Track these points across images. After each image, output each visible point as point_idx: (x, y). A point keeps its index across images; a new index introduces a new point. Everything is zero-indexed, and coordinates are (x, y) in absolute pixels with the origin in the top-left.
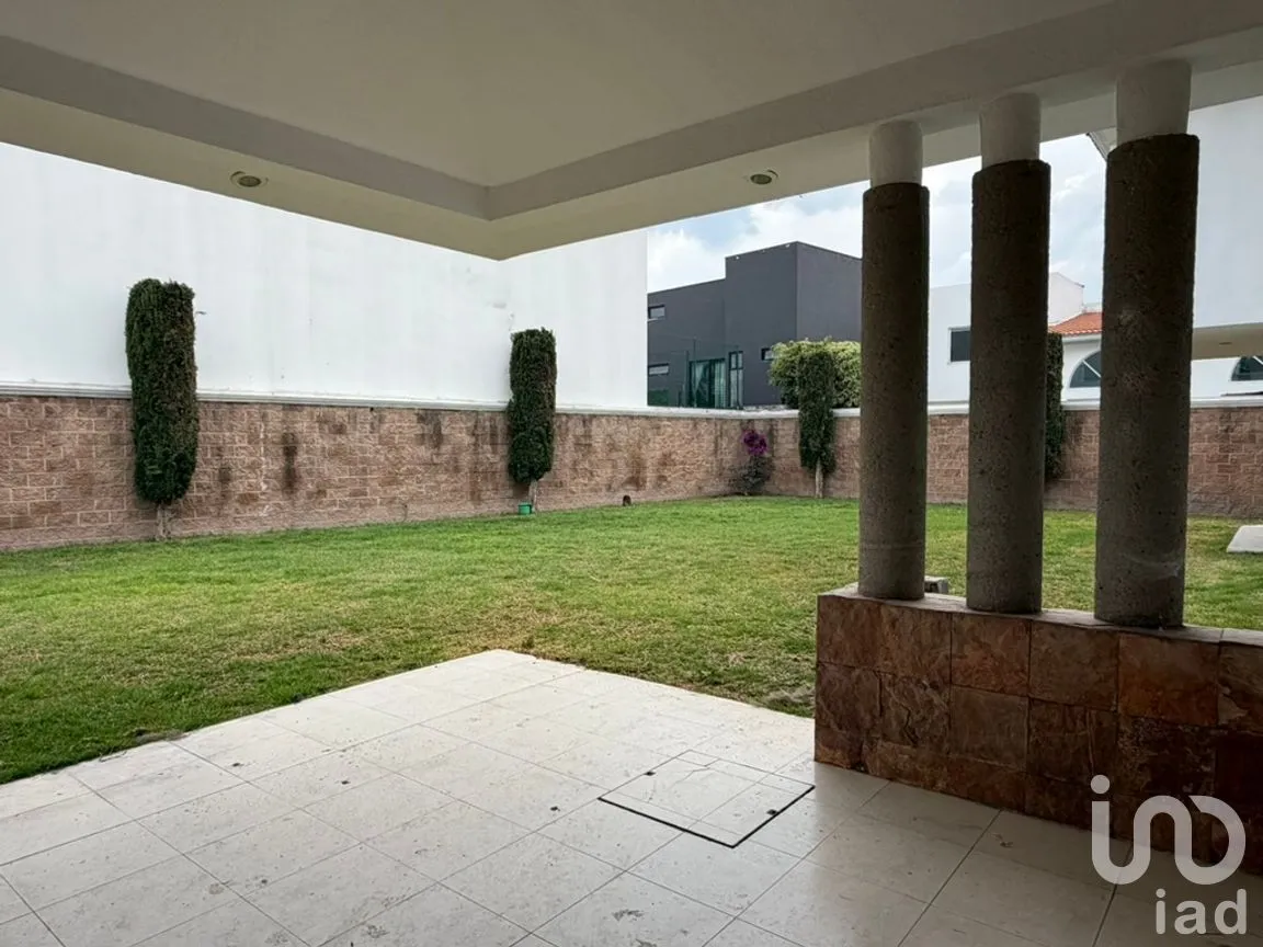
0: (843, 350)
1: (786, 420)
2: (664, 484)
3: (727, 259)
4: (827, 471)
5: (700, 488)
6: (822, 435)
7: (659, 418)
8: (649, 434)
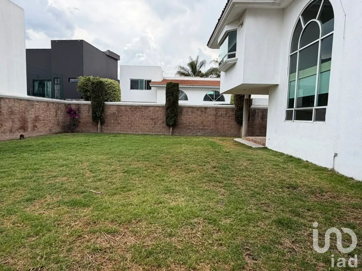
0: (106, 81)
1: (84, 105)
2: (36, 129)
3: (52, 41)
4: (102, 124)
5: (51, 130)
6: (101, 111)
7: (33, 101)
8: (29, 108)
